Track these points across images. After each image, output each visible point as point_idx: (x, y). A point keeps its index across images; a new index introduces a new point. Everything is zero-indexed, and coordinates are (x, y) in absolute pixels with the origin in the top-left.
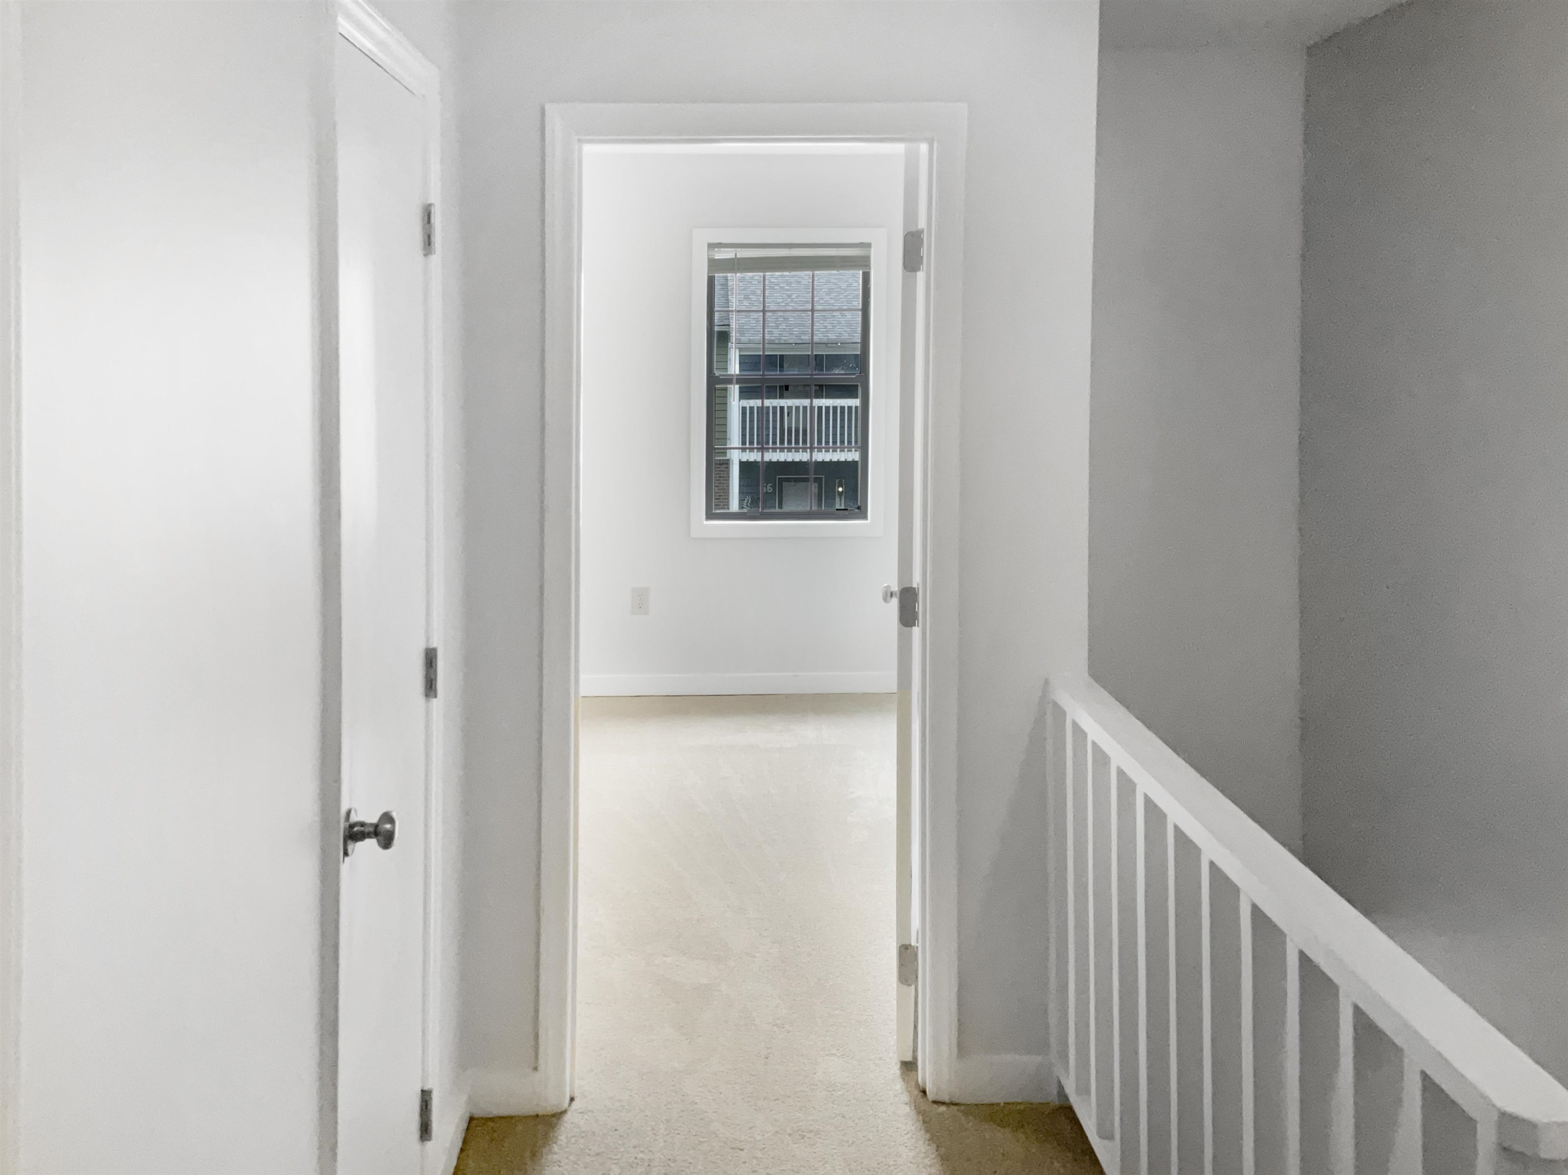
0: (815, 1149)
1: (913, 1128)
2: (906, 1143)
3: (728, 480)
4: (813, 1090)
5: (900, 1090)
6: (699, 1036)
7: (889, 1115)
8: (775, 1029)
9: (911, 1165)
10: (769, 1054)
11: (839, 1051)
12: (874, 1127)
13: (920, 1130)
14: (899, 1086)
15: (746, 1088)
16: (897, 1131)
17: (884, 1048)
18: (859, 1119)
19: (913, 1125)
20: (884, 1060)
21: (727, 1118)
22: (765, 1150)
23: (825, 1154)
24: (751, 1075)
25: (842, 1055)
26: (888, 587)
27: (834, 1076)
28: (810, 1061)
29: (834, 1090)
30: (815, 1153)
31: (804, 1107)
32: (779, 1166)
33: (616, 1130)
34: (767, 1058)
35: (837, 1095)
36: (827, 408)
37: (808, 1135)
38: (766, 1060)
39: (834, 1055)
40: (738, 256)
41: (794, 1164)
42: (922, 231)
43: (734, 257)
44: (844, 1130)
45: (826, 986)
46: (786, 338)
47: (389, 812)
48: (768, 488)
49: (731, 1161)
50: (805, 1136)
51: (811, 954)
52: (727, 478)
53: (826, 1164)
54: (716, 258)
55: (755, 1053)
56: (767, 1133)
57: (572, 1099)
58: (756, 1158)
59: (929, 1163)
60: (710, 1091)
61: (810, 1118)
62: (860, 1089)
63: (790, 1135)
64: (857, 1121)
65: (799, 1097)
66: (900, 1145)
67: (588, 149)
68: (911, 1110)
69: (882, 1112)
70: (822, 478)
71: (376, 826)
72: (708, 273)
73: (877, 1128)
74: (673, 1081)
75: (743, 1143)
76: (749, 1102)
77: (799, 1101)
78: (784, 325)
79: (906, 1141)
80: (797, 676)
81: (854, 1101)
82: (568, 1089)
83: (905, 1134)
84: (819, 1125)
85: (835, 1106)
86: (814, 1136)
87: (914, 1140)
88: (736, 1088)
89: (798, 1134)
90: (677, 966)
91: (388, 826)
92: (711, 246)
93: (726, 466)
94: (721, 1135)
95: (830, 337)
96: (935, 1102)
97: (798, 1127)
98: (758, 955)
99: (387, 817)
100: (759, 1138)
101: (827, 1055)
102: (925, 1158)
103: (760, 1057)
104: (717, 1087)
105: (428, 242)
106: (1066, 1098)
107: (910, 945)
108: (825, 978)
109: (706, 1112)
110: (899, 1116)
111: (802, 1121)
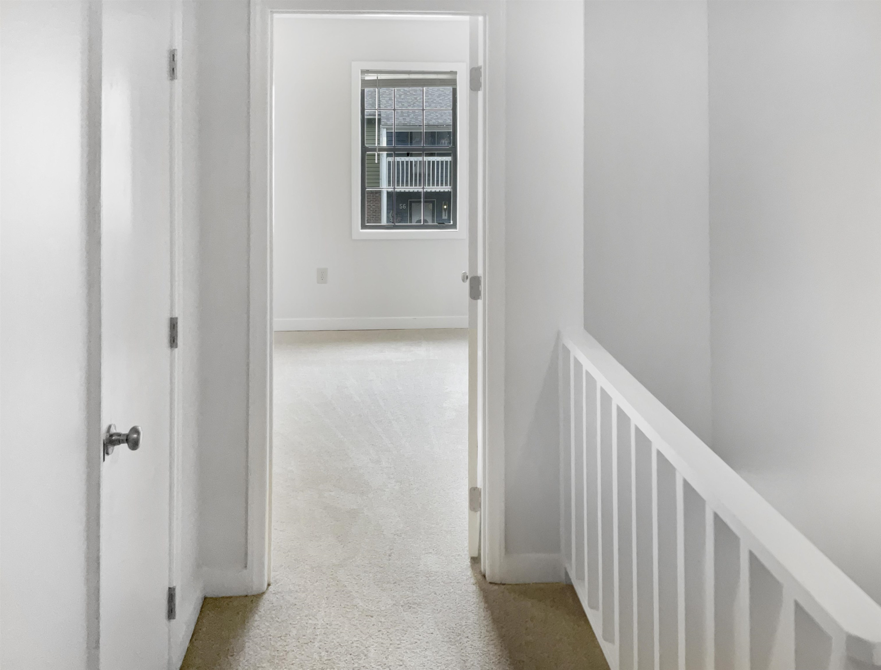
0: (417, 615)
1: (477, 600)
2: (473, 610)
3: (381, 202)
4: (417, 577)
5: (470, 575)
6: (350, 542)
7: (463, 592)
8: (396, 537)
9: (475, 625)
10: (392, 553)
11: (434, 551)
12: (453, 600)
13: (481, 602)
14: (469, 572)
15: (377, 576)
16: (468, 603)
17: (461, 549)
18: (445, 595)
19: (477, 598)
20: (461, 556)
21: (364, 596)
22: (387, 616)
23: (423, 618)
24: (380, 567)
25: (436, 553)
26: (465, 273)
27: (430, 567)
28: (416, 557)
29: (430, 576)
30: (417, 618)
31: (412, 587)
32: (395, 627)
33: (295, 605)
34: (390, 556)
35: (432, 579)
36: (438, 162)
37: (413, 606)
38: (389, 557)
39: (431, 553)
40: (378, 79)
41: (404, 626)
42: (480, 68)
43: (376, 79)
44: (435, 602)
45: (427, 509)
46: (413, 122)
47: (136, 426)
48: (404, 206)
49: (365, 624)
50: (411, 607)
51: (419, 489)
52: (380, 201)
53: (424, 625)
54: (366, 79)
55: (383, 553)
56: (389, 605)
57: (269, 585)
58: (381, 622)
59: (486, 624)
60: (354, 578)
61: (415, 595)
62: (446, 575)
63: (402, 606)
64: (443, 596)
65: (408, 581)
66: (469, 612)
67: (276, 16)
68: (476, 588)
69: (459, 590)
70: (434, 201)
71: (127, 436)
72: (361, 88)
73: (456, 600)
74: (332, 572)
75: (373, 612)
76: (378, 585)
77: (408, 584)
78: (413, 115)
79: (473, 609)
80: (416, 319)
81: (442, 584)
82: (266, 579)
83: (473, 605)
84: (420, 600)
85: (431, 587)
86: (417, 606)
87: (477, 608)
88: (371, 576)
89: (407, 605)
90: (337, 497)
91: (135, 436)
92: (364, 72)
93: (380, 194)
94: (360, 607)
95: (440, 122)
96: (491, 583)
97: (407, 600)
98: (386, 490)
99: (135, 430)
100: (383, 608)
101: (427, 553)
102: (484, 620)
103: (386, 555)
104: (359, 575)
105: (173, 71)
106: (570, 579)
107: (477, 487)
108: (427, 504)
109: (351, 592)
110: (469, 593)
111: (410, 597)
